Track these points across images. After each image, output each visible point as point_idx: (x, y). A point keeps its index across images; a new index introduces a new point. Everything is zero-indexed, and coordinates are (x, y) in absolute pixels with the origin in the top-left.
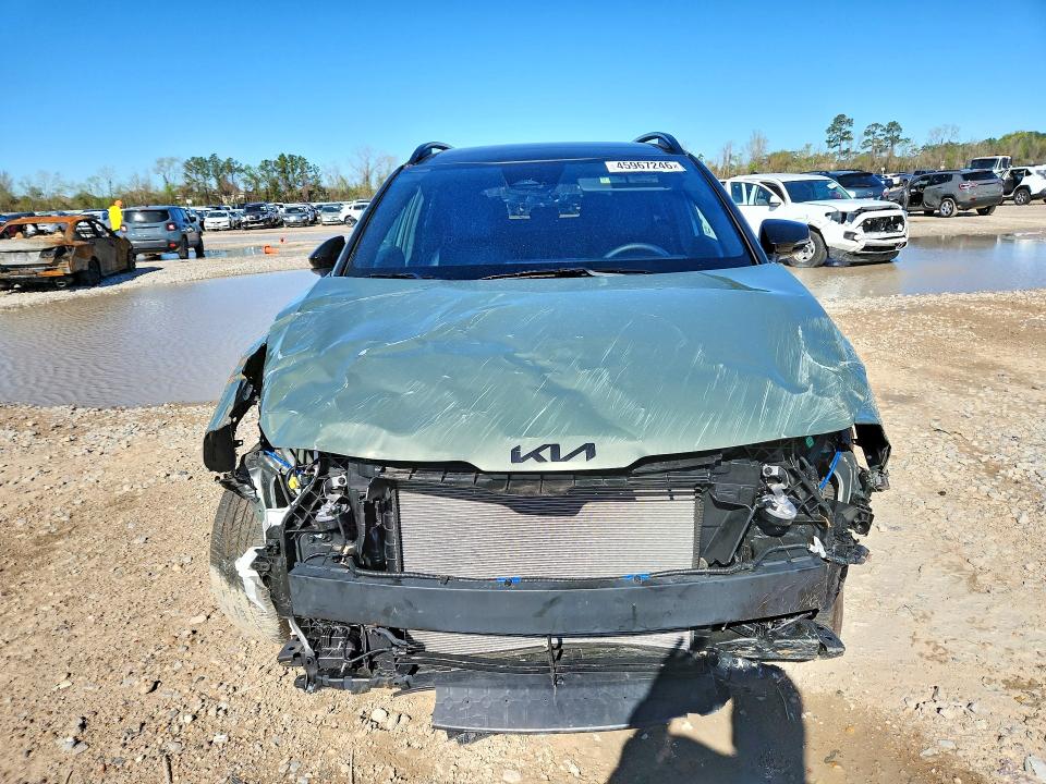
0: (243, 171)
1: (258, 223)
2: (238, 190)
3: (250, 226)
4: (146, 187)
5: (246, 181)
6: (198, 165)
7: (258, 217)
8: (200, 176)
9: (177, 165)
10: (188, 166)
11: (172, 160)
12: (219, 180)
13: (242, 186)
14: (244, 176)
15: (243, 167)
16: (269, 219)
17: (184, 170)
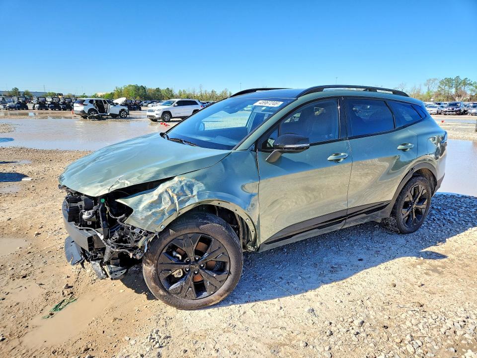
0: (471, 85)
1: (452, 112)
2: (466, 94)
3: (447, 113)
4: (418, 92)
5: (472, 90)
6: (448, 82)
7: (453, 109)
8: (447, 87)
9: (437, 82)
10: (442, 82)
11: (435, 79)
12: (457, 89)
13: (469, 92)
14: (471, 87)
15: (472, 83)
16: (460, 110)
17: (439, 84)
